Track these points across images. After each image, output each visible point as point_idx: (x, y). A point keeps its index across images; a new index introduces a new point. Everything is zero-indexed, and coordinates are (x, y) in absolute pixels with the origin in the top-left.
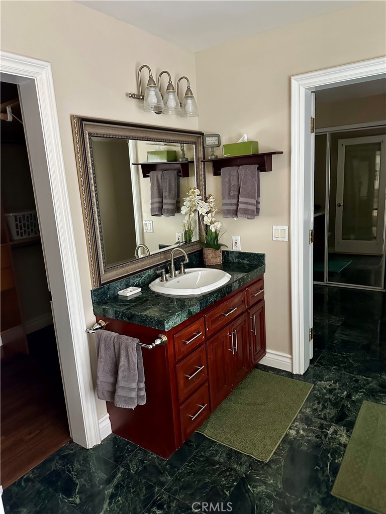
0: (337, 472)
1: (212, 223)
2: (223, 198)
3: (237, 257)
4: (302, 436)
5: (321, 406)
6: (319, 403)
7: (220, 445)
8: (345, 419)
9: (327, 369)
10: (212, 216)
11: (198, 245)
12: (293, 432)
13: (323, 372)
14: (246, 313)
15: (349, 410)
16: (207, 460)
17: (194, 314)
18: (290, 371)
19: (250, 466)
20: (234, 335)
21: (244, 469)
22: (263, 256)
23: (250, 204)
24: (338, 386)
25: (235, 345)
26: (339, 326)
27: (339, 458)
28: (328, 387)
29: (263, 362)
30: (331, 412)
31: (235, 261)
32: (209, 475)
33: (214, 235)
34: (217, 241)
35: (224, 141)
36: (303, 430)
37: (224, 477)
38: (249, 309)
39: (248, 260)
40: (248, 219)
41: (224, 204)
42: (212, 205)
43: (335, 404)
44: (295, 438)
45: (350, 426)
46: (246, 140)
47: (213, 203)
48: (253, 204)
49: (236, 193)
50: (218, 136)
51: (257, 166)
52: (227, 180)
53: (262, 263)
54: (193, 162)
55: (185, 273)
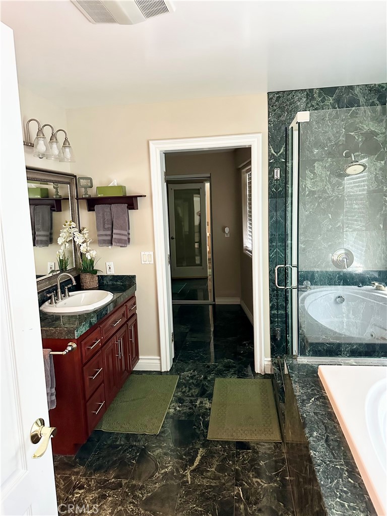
0: (208, 426)
1: (87, 251)
2: (98, 230)
3: (110, 280)
4: (179, 411)
5: (187, 388)
6: (186, 387)
7: (118, 434)
8: (206, 393)
9: (186, 363)
10: (87, 246)
11: (74, 272)
12: (172, 410)
13: (184, 366)
14: (126, 325)
15: (207, 387)
16: (110, 446)
17: (93, 324)
18: (159, 370)
19: (146, 440)
20: (120, 342)
21: (142, 443)
22: (134, 277)
23: (123, 235)
24: (196, 373)
25: (121, 352)
26: (187, 332)
27: (207, 417)
28: (190, 375)
29: (137, 368)
30: (195, 391)
31: (109, 283)
32: (115, 455)
33: (88, 262)
34: (93, 267)
35: (96, 184)
36: (179, 407)
37: (128, 453)
38: (127, 321)
39: (121, 282)
40: (121, 247)
41: (99, 235)
42: (86, 236)
43: (197, 385)
44: (174, 414)
45: (210, 397)
46: (116, 185)
47: (87, 235)
48: (125, 235)
49: (110, 226)
50: (91, 179)
51: (127, 205)
52: (101, 215)
53: (134, 283)
54: (68, 199)
55: (69, 296)
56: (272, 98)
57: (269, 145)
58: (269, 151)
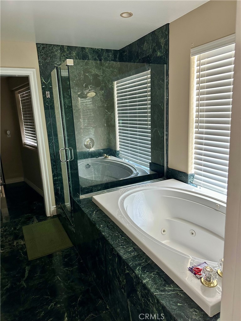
0: (27, 254)
8: (19, 237)
15: (18, 233)
27: (24, 249)
30: (10, 238)
43: (11, 234)
56: (39, 47)
57: (41, 77)
58: (41, 81)
